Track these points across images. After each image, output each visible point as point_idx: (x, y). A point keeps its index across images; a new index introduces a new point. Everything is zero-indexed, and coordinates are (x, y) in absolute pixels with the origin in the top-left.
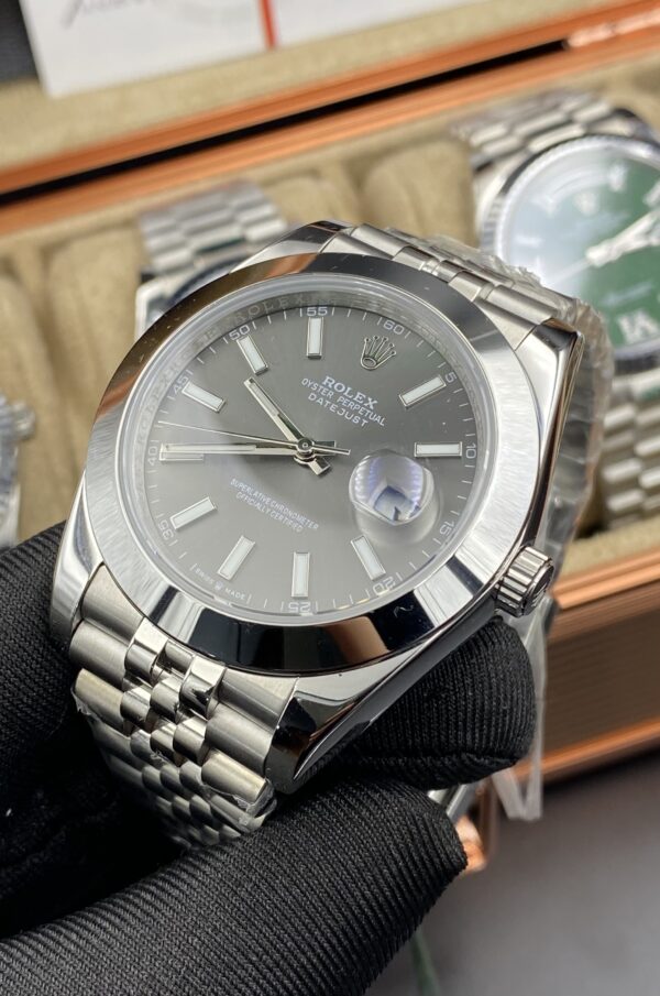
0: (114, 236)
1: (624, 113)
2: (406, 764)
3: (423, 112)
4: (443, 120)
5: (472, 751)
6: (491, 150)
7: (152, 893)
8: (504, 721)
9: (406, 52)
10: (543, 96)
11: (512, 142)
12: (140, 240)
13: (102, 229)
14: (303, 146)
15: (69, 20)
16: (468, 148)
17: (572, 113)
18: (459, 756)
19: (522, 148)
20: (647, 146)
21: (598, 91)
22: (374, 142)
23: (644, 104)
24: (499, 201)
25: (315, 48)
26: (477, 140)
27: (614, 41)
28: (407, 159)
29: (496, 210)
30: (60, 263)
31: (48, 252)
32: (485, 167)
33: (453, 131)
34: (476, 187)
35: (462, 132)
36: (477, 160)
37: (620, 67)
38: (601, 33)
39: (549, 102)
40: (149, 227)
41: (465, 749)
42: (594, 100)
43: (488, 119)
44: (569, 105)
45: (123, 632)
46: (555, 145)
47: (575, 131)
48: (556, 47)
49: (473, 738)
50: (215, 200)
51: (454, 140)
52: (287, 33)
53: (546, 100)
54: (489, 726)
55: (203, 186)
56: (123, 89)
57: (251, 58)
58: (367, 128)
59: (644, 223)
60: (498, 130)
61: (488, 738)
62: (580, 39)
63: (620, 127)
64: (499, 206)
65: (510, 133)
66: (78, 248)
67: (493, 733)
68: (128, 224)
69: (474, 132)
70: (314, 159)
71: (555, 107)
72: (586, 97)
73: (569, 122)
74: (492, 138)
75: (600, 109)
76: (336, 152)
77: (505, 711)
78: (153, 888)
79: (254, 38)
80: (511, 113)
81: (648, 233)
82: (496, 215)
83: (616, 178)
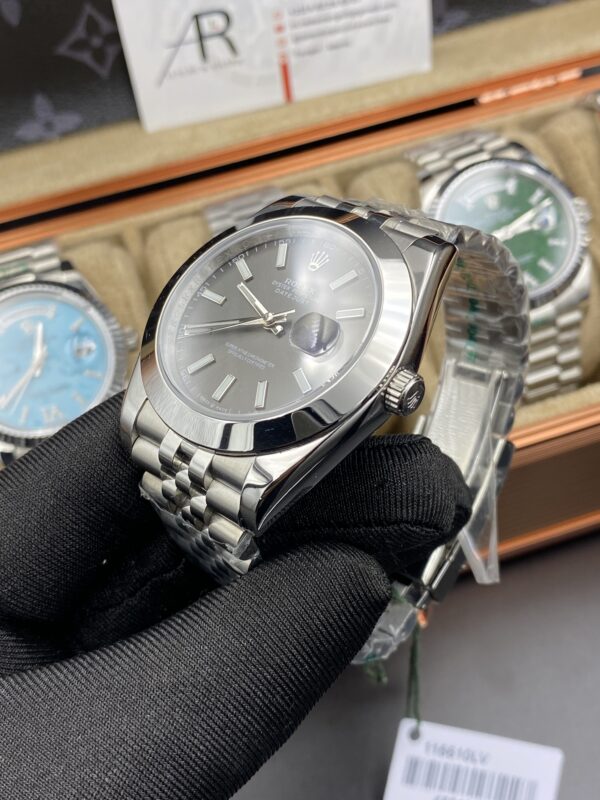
0: (189, 221)
1: (516, 145)
2: (365, 531)
3: (385, 144)
4: (398, 149)
5: (407, 522)
6: (431, 168)
7: (182, 619)
8: (429, 503)
9: (375, 105)
10: (463, 134)
11: (444, 163)
12: (206, 223)
13: (181, 216)
14: (308, 165)
15: (160, 82)
16: (416, 167)
17: (482, 144)
18: (398, 525)
19: (451, 166)
20: (533, 167)
21: (498, 131)
22: (355, 162)
23: (529, 140)
24: (436, 200)
25: (317, 102)
26: (421, 161)
27: (507, 99)
28: (377, 174)
29: (434, 207)
30: (153, 238)
31: (145, 232)
32: (427, 179)
33: (406, 156)
34: (421, 191)
35: (412, 157)
36: (422, 174)
37: (511, 116)
38: (499, 95)
39: (467, 138)
40: (212, 215)
41: (402, 521)
42: (497, 137)
43: (428, 148)
44: (481, 140)
45: (157, 439)
46: (473, 165)
47: (485, 156)
48: (470, 103)
49: (408, 513)
50: (254, 199)
51: (408, 161)
52: (300, 92)
53: (466, 137)
54: (418, 505)
55: (245, 189)
56: (193, 128)
57: (276, 108)
58: (350, 154)
59: (529, 215)
60: (435, 156)
61: (418, 513)
62: (486, 98)
63: (513, 154)
64: (437, 204)
65: (442, 157)
66: (165, 229)
67: (421, 510)
68: (197, 213)
69: (419, 157)
70: (317, 173)
71: (471, 141)
72: (492, 135)
73: (481, 150)
74: (431, 160)
75: (501, 142)
76: (330, 169)
77: (429, 496)
78: (183, 615)
79: (278, 96)
80: (441, 145)
81: (531, 222)
82: (435, 210)
83: (511, 186)
